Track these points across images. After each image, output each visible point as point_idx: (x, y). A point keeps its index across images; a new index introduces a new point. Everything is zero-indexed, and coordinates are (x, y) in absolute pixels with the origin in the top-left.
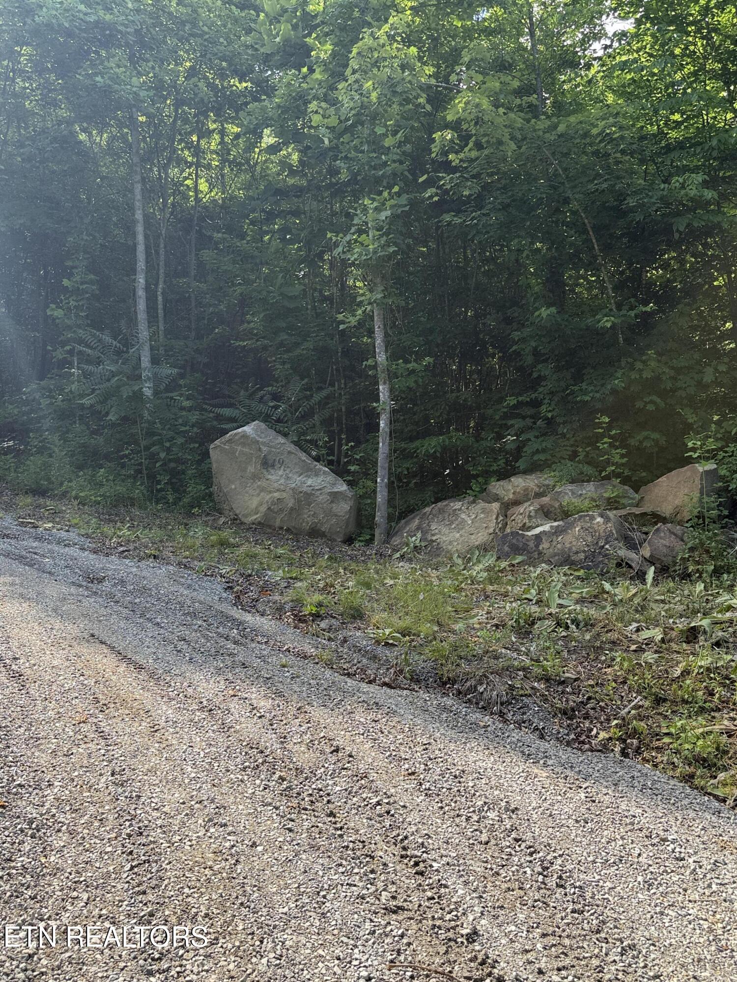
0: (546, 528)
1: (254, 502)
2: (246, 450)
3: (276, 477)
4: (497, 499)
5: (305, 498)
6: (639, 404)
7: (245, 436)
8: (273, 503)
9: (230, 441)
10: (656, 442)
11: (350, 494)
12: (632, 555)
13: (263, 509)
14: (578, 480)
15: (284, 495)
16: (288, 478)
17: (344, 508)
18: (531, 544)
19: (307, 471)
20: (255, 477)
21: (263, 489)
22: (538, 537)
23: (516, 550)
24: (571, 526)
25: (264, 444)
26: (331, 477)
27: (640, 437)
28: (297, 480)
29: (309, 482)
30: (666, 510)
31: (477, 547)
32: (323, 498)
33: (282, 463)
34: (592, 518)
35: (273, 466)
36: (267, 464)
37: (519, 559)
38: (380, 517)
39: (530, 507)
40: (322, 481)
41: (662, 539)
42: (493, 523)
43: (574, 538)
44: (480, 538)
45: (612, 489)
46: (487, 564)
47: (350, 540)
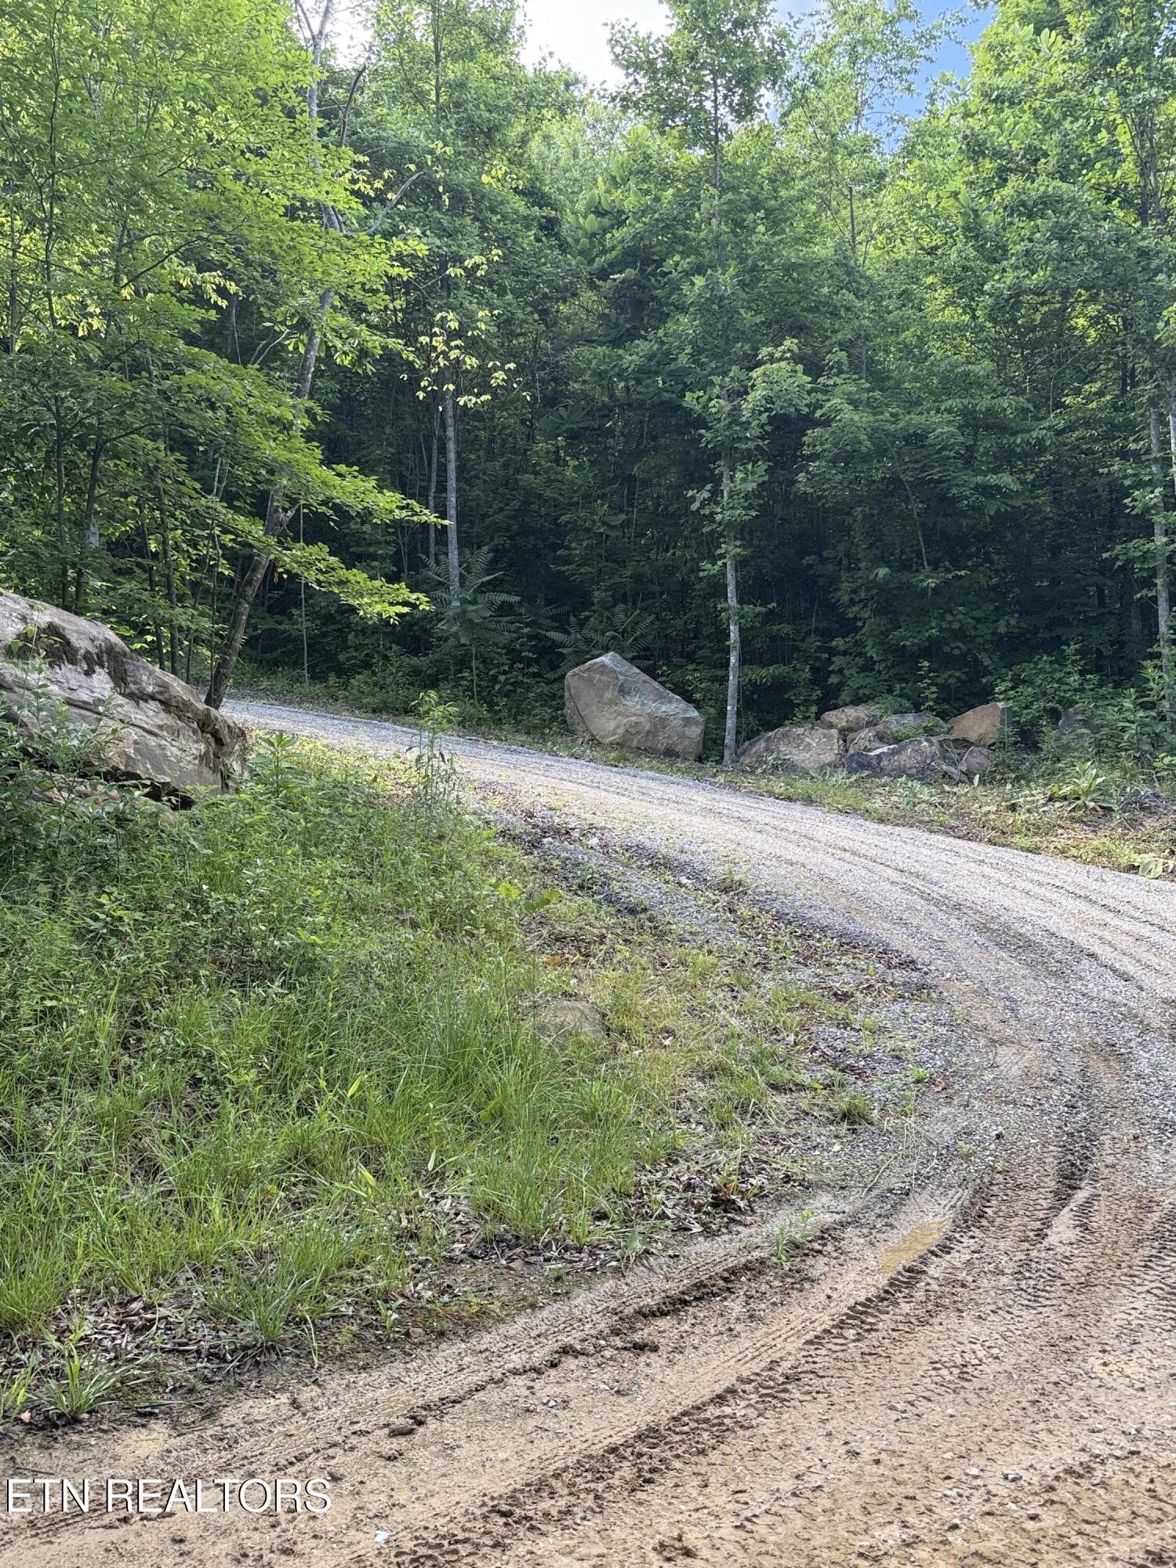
0: (885, 749)
1: (612, 725)
2: (604, 678)
3: (632, 703)
4: (831, 726)
5: (661, 722)
6: (947, 649)
7: (603, 666)
8: (631, 726)
9: (589, 669)
10: (959, 679)
11: (701, 720)
12: (952, 769)
13: (621, 731)
14: (901, 711)
15: (641, 719)
16: (643, 704)
17: (696, 731)
18: (874, 762)
19: (660, 698)
20: (612, 702)
21: (620, 714)
22: (879, 757)
23: (862, 766)
24: (904, 748)
25: (621, 673)
26: (683, 705)
27: (945, 676)
28: (652, 707)
29: (664, 708)
30: (972, 736)
31: (829, 765)
32: (676, 722)
33: (637, 691)
34: (920, 742)
35: (629, 693)
36: (623, 691)
37: (866, 773)
38: (729, 739)
39: (867, 734)
40: (675, 708)
41: (974, 758)
42: (836, 745)
43: (907, 757)
44: (829, 757)
45: (929, 720)
46: (840, 776)
47: (700, 759)
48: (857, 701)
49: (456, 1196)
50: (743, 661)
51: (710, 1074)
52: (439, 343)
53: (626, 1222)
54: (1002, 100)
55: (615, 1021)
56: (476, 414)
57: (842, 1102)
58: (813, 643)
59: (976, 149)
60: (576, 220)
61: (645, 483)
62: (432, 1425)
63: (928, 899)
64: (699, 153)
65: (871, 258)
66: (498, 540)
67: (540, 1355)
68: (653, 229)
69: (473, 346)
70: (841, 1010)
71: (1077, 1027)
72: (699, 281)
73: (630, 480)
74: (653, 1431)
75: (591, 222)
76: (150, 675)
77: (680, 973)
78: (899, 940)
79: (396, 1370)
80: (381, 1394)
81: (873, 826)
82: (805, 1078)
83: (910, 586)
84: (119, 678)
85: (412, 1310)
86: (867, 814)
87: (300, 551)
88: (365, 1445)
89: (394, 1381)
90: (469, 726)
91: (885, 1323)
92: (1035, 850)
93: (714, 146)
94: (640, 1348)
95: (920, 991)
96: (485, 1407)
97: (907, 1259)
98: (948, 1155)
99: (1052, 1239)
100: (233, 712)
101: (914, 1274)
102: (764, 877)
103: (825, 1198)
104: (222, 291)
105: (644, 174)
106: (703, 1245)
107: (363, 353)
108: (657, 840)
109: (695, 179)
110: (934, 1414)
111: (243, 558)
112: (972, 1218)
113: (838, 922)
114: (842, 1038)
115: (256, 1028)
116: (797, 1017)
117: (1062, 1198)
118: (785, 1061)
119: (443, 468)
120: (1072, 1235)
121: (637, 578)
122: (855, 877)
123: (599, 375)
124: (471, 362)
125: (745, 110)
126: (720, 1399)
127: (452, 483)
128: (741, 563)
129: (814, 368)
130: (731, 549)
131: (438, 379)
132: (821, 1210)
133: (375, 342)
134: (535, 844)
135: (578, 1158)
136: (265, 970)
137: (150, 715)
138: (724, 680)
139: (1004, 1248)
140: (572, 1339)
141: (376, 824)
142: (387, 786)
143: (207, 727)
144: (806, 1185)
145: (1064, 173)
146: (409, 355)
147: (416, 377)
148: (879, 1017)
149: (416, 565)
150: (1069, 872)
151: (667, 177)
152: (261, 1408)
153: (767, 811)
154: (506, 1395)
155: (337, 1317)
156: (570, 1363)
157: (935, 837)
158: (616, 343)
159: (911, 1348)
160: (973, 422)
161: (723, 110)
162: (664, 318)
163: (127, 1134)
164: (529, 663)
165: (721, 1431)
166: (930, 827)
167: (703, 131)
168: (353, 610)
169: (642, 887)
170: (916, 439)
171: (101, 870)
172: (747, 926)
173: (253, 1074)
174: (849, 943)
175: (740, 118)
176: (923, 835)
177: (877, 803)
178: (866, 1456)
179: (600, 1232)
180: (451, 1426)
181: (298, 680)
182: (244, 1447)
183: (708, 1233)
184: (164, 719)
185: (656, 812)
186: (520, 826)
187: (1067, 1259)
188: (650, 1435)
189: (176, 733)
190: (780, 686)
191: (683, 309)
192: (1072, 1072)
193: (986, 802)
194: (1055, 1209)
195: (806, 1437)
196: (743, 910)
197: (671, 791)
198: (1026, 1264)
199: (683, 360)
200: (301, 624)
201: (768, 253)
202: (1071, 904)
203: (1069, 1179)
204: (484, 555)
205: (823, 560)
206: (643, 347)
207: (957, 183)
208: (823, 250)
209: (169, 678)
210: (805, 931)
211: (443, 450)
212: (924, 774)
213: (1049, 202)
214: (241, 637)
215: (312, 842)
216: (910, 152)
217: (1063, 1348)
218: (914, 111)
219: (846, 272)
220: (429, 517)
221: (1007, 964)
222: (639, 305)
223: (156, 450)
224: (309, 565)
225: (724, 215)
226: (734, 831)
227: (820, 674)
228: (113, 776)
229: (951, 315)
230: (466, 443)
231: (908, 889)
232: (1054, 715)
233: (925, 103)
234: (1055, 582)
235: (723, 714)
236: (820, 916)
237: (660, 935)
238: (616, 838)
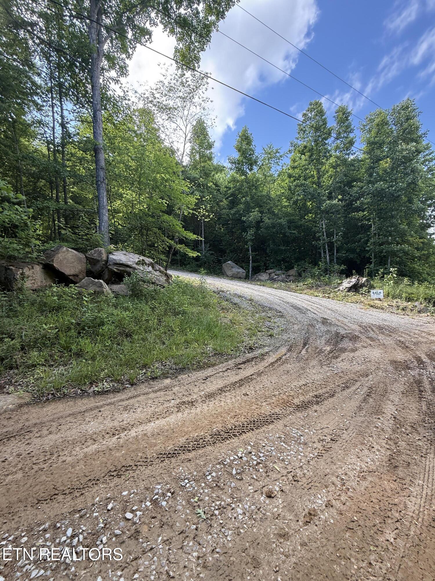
1: (230, 273)
2: (229, 265)
3: (234, 270)
4: (267, 273)
5: (239, 273)
6: (286, 260)
7: (229, 263)
9: (226, 264)
10: (288, 265)
11: (245, 272)
12: (287, 280)
13: (232, 274)
14: (279, 270)
15: (235, 272)
17: (245, 274)
19: (239, 269)
20: (230, 269)
21: (232, 271)
22: (275, 278)
24: (279, 276)
25: (232, 264)
27: (286, 264)
28: (237, 270)
30: (291, 274)
32: (241, 273)
33: (235, 267)
34: (282, 275)
36: (232, 267)
37: (273, 281)
38: (250, 275)
39: (273, 274)
40: (241, 270)
41: (291, 278)
42: (268, 276)
43: (280, 278)
44: (267, 278)
45: (284, 272)
46: (269, 282)
47: (245, 279)
48: (271, 269)
49: (210, 348)
50: (252, 262)
51: (248, 330)
52: (201, 211)
53: (236, 351)
54: (294, 168)
55: (233, 321)
56: (208, 222)
57: (269, 333)
58: (264, 259)
59: (290, 176)
60: (223, 189)
61: (235, 232)
62: (209, 379)
63: (283, 301)
64: (243, 177)
65: (273, 194)
66: (211, 242)
67: (224, 370)
68: (236, 190)
69: (207, 211)
70: (269, 319)
71: (307, 322)
72: (244, 199)
73: (233, 232)
74: (242, 379)
75: (225, 189)
76: (157, 267)
77: (243, 314)
78: (279, 308)
79: (203, 371)
80: (201, 375)
81: (274, 290)
82: (264, 330)
83: (279, 249)
84: (153, 267)
85: (204, 363)
86: (273, 288)
87: (179, 246)
88: (199, 381)
89: (203, 373)
90: (208, 274)
91: (276, 365)
92: (301, 293)
93: (246, 176)
94: (239, 368)
95: (282, 316)
96: (216, 376)
97: (280, 356)
98: (286, 341)
99: (302, 353)
100: (170, 272)
101: (280, 358)
102: (256, 298)
103: (267, 348)
104: (166, 203)
105: (234, 181)
106: (248, 354)
107: (189, 213)
108: (239, 292)
109: (242, 181)
110: (283, 377)
111: (170, 247)
112: (289, 350)
113: (269, 306)
114: (269, 324)
115: (178, 323)
116: (262, 320)
117: (304, 347)
118: (261, 327)
119: (201, 231)
120: (305, 353)
121: (234, 248)
122: (271, 298)
123: (227, 215)
124: (207, 214)
125: (251, 170)
126: (251, 375)
127: (203, 233)
128: (252, 246)
129: (262, 212)
130: (250, 243)
131: (201, 217)
132: (266, 349)
133: (191, 211)
134: (219, 293)
135: (228, 342)
136: (178, 313)
137: (158, 273)
138: (249, 265)
139: (294, 355)
140: (229, 367)
141: (194, 290)
142: (194, 284)
143: (166, 275)
144: (264, 346)
145: (305, 180)
146: (197, 214)
147: (198, 217)
148: (276, 320)
149: (197, 247)
150: (307, 297)
151: (238, 181)
152: (184, 376)
153: (257, 287)
154: (219, 375)
155: (194, 364)
156: (229, 371)
157: (285, 292)
158: (230, 209)
159: (280, 368)
160: (290, 222)
161: (247, 170)
162: (238, 205)
163: (160, 337)
164: (216, 263)
165: (252, 380)
166: (284, 290)
167: (244, 173)
168: (187, 255)
169: (236, 300)
170: (280, 224)
171: (153, 298)
172: (254, 306)
173: (178, 329)
174: (270, 309)
175: (250, 171)
176: (282, 291)
177: (275, 286)
178: (273, 382)
179: (232, 353)
180: (212, 379)
181: (178, 266)
182: (182, 382)
183: (249, 353)
184: (160, 274)
185: (238, 288)
186: (216, 290)
187: (304, 356)
188: (241, 380)
189: (162, 276)
190: (259, 266)
191: (241, 203)
192: (306, 329)
193: (293, 286)
194: (302, 349)
195: (265, 380)
196: (253, 304)
197: (241, 284)
198: (298, 357)
199: (241, 212)
200: (178, 257)
201: (255, 194)
202: (306, 302)
203: (305, 344)
204: (208, 245)
205: (265, 246)
206: (235, 210)
207: (287, 181)
208: (264, 193)
209: (160, 267)
210: (263, 307)
211: (201, 227)
212: (283, 281)
213: (302, 185)
214: (170, 260)
215: (184, 293)
216: (279, 176)
217: (303, 368)
218: (279, 168)
219: (268, 197)
220: (200, 238)
221: (296, 312)
222: (234, 203)
223: (156, 230)
224: (181, 248)
225: (248, 188)
226: (252, 291)
227: (265, 264)
228: (153, 283)
229: (286, 204)
230: (205, 226)
231: (280, 300)
232: (304, 271)
233: (281, 167)
234: (304, 249)
235: (249, 271)
236: (266, 305)
237: (240, 308)
238: (232, 292)
